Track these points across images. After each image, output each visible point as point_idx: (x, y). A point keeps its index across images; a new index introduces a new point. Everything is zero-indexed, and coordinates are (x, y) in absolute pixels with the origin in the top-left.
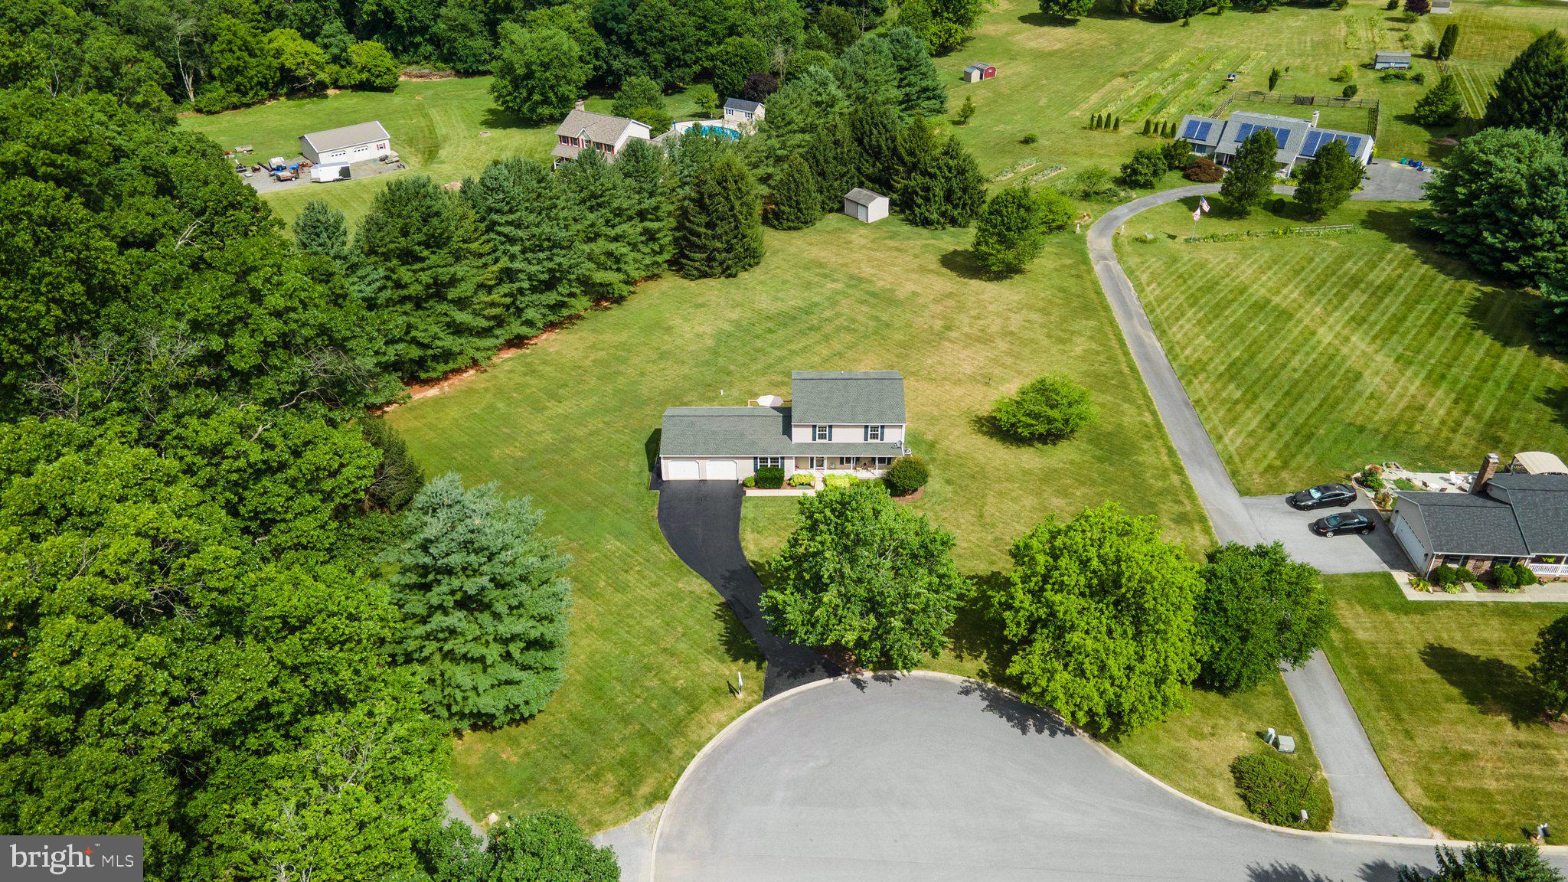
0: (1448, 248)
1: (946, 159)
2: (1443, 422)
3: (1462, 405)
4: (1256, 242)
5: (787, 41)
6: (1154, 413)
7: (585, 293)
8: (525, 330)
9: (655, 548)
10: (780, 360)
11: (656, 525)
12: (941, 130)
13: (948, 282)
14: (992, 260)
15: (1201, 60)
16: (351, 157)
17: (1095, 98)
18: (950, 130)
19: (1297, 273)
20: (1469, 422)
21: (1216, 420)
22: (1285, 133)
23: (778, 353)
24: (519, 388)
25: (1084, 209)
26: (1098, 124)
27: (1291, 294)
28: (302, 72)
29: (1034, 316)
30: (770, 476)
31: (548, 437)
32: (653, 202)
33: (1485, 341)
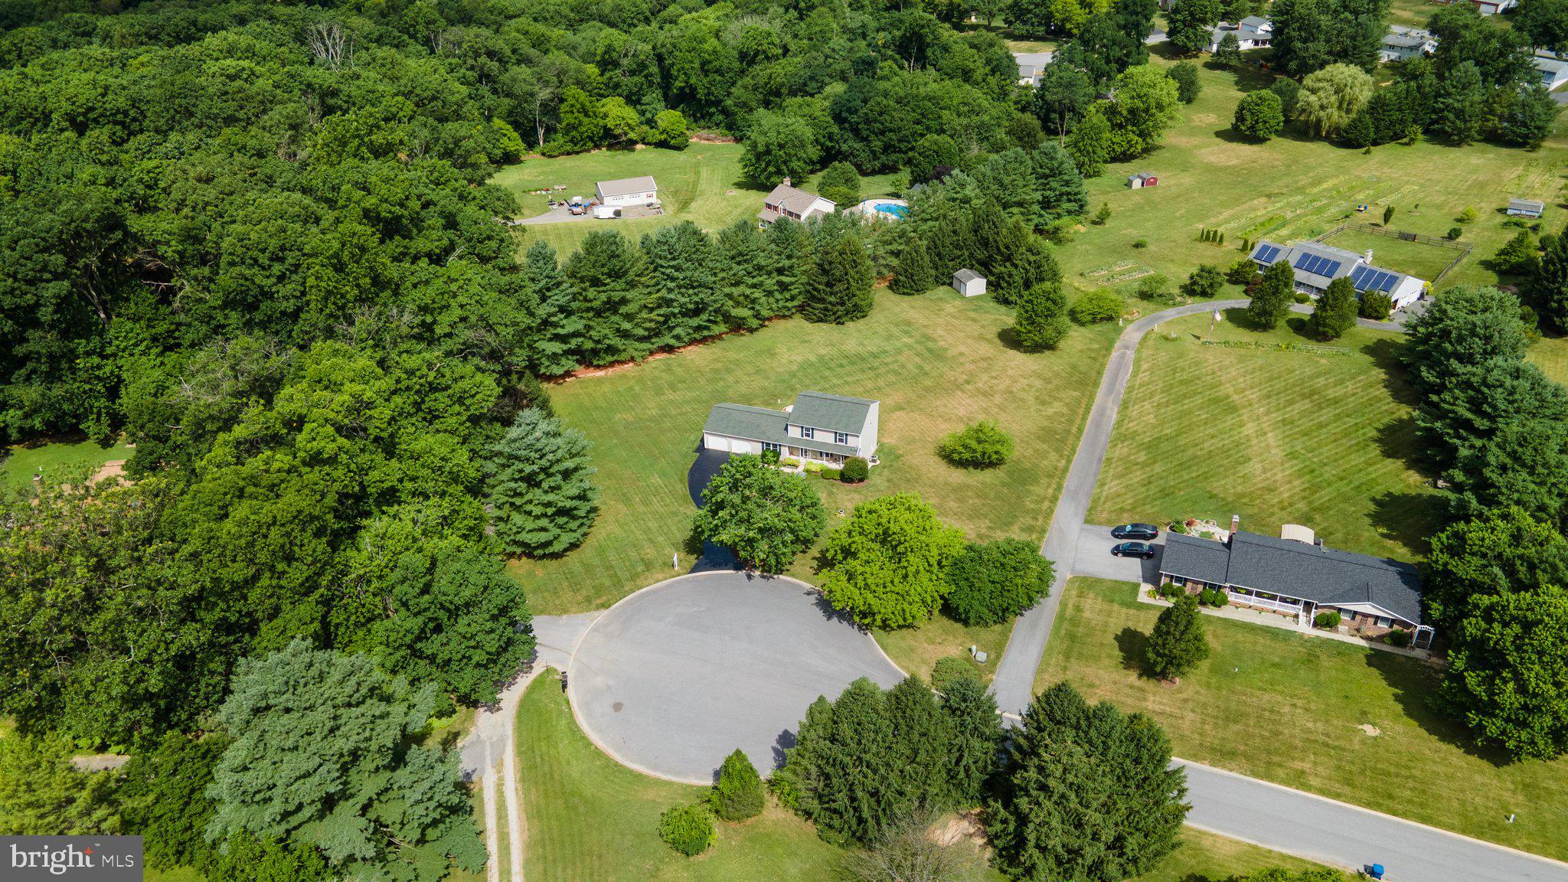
1: (1029, 254)
3: (1307, 493)
4: (1259, 351)
6: (1069, 462)
7: (724, 322)
8: (675, 342)
9: (679, 486)
11: (686, 473)
13: (995, 349)
15: (1351, 188)
18: (1086, 228)
19: (1271, 380)
21: (1111, 473)
22: (1335, 265)
23: (835, 381)
24: (655, 379)
25: (1139, 306)
26: (1209, 237)
27: (1253, 395)
28: (618, 131)
29: (1038, 383)
31: (654, 412)
32: (790, 262)
33: (1375, 450)
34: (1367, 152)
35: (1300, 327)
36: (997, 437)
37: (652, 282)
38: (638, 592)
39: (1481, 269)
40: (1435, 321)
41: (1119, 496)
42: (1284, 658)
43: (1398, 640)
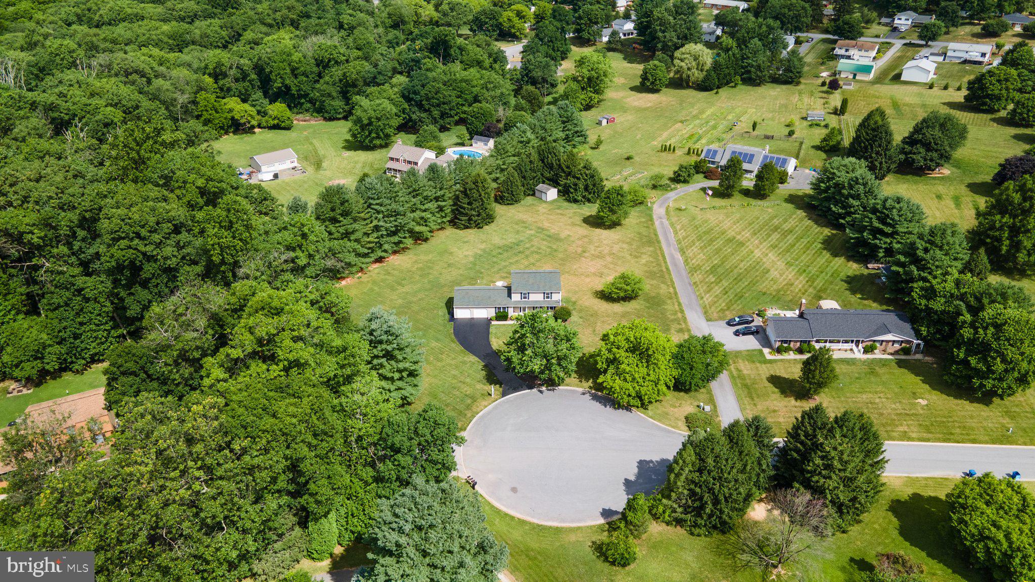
0: (820, 213)
1: (585, 170)
2: (800, 290)
3: (810, 283)
4: (734, 209)
5: (505, 104)
6: (674, 288)
7: (410, 237)
8: (383, 254)
9: (453, 345)
10: (505, 267)
11: (453, 337)
12: (584, 152)
13: (586, 230)
14: (606, 219)
15: (722, 113)
16: (277, 168)
17: (665, 135)
18: (590, 152)
19: (750, 224)
20: (811, 290)
21: (702, 291)
22: (752, 156)
23: (504, 264)
24: (383, 281)
25: (653, 193)
26: (666, 149)
27: (747, 234)
28: (243, 121)
29: (625, 246)
30: (502, 316)
31: (400, 301)
32: (442, 192)
33: (827, 255)
34: (717, 93)
35: (746, 193)
36: (637, 280)
37: (368, 216)
38: (477, 417)
39: (813, 151)
40: (829, 179)
41: (715, 302)
42: (859, 373)
43: (906, 351)
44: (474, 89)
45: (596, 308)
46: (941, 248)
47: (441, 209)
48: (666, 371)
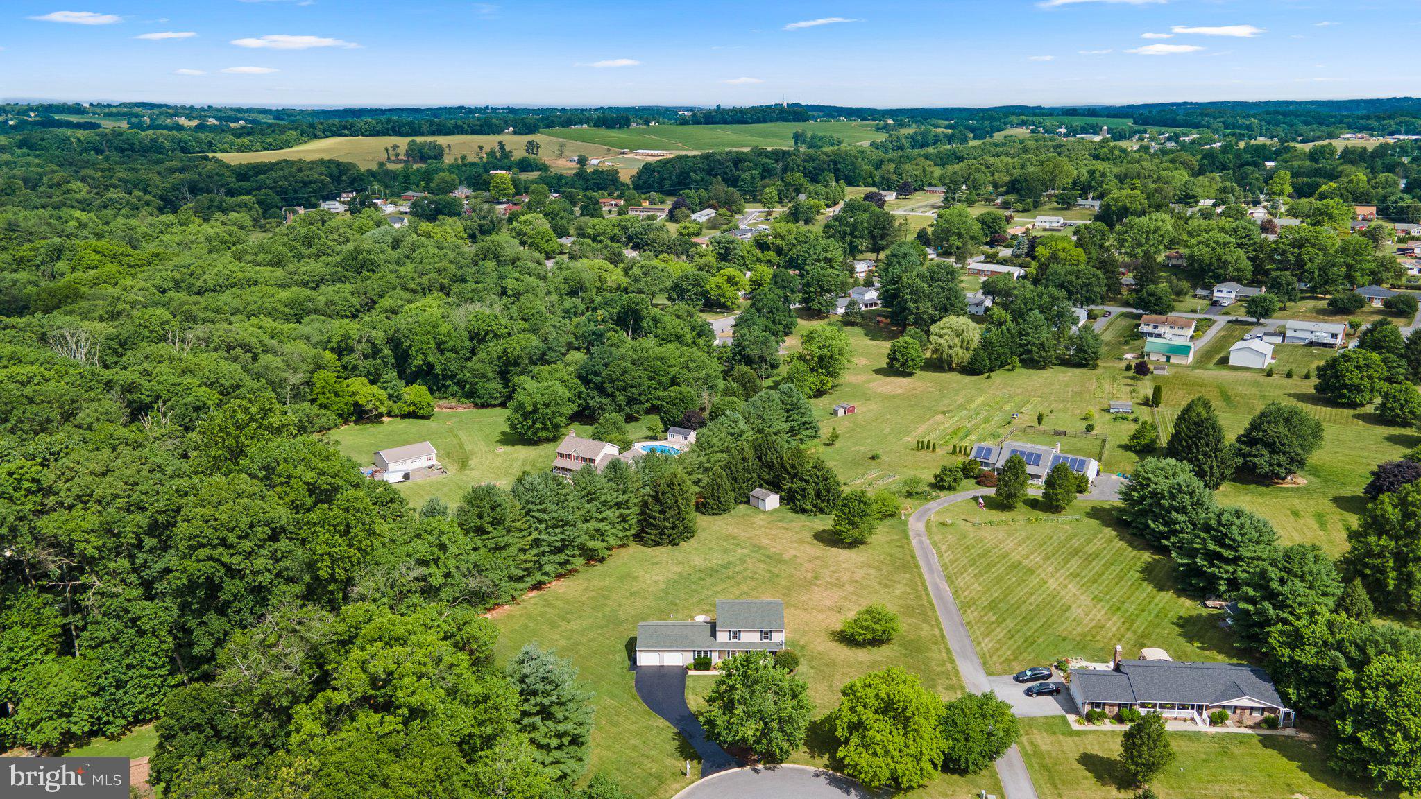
0: (1135, 531)
1: (815, 471)
2: (1114, 635)
3: (1127, 625)
4: (1018, 526)
5: (711, 387)
6: (941, 629)
7: (581, 555)
8: (544, 578)
9: (634, 704)
10: (708, 597)
11: (634, 691)
12: (814, 450)
13: (819, 549)
14: (844, 535)
15: (996, 403)
16: (410, 466)
17: (922, 429)
18: (822, 449)
19: (1041, 546)
20: (1129, 635)
21: (978, 633)
22: (1039, 456)
23: (706, 592)
24: (542, 614)
25: (909, 503)
26: (922, 446)
27: (1037, 558)
28: (368, 407)
29: (872, 571)
30: (703, 663)
31: (563, 642)
32: (626, 497)
33: (1149, 588)
34: (989, 377)
35: (1034, 504)
36: (889, 616)
37: (525, 526)
39: (1120, 452)
40: (1143, 487)
41: (998, 650)
42: (1206, 753)
43: (1271, 724)
44: (671, 370)
45: (833, 655)
46: (1302, 579)
47: (623, 519)
48: (933, 744)
